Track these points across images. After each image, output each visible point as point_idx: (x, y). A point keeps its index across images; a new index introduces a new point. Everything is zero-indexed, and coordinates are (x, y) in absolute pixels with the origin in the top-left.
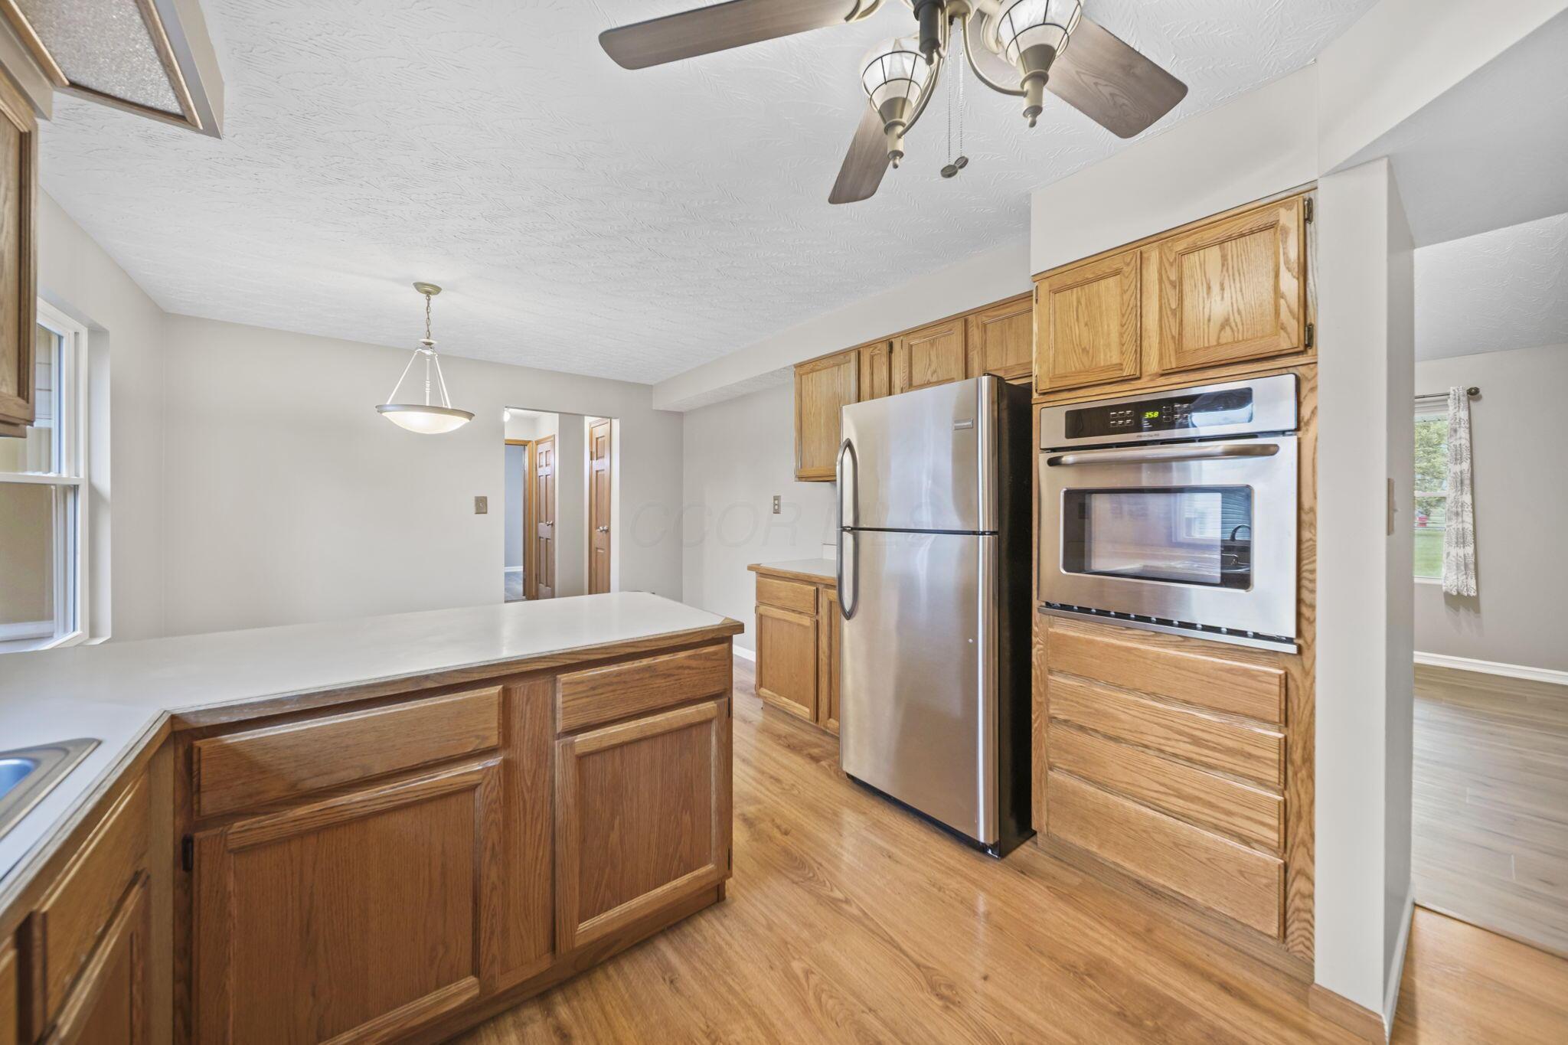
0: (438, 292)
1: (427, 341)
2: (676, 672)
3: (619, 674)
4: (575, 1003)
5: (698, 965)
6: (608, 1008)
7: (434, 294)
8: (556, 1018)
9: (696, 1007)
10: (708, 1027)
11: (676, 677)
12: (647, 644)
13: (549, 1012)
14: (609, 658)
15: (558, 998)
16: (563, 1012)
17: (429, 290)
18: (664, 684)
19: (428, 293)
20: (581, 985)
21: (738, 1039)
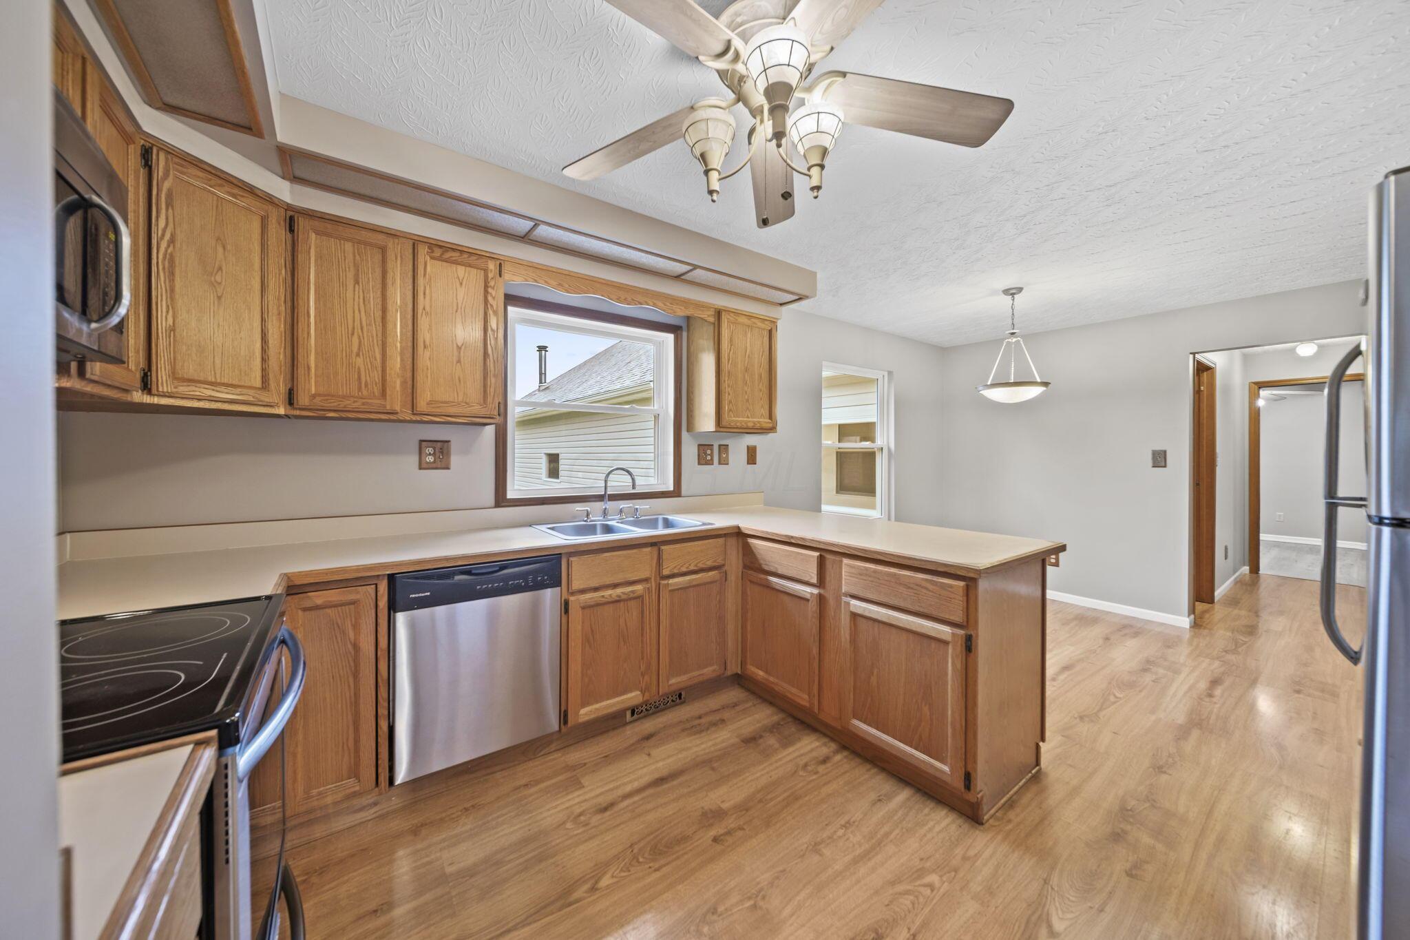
0: (1020, 292)
1: (1012, 331)
2: (916, 587)
3: (875, 571)
4: (845, 760)
5: (900, 813)
6: (848, 774)
7: (1018, 293)
8: (834, 756)
9: (865, 815)
10: (854, 822)
11: (915, 591)
12: (892, 557)
13: (836, 752)
14: (890, 562)
15: (845, 753)
16: (838, 757)
17: (1012, 292)
18: (906, 593)
19: (1013, 294)
20: (858, 760)
21: (851, 839)
